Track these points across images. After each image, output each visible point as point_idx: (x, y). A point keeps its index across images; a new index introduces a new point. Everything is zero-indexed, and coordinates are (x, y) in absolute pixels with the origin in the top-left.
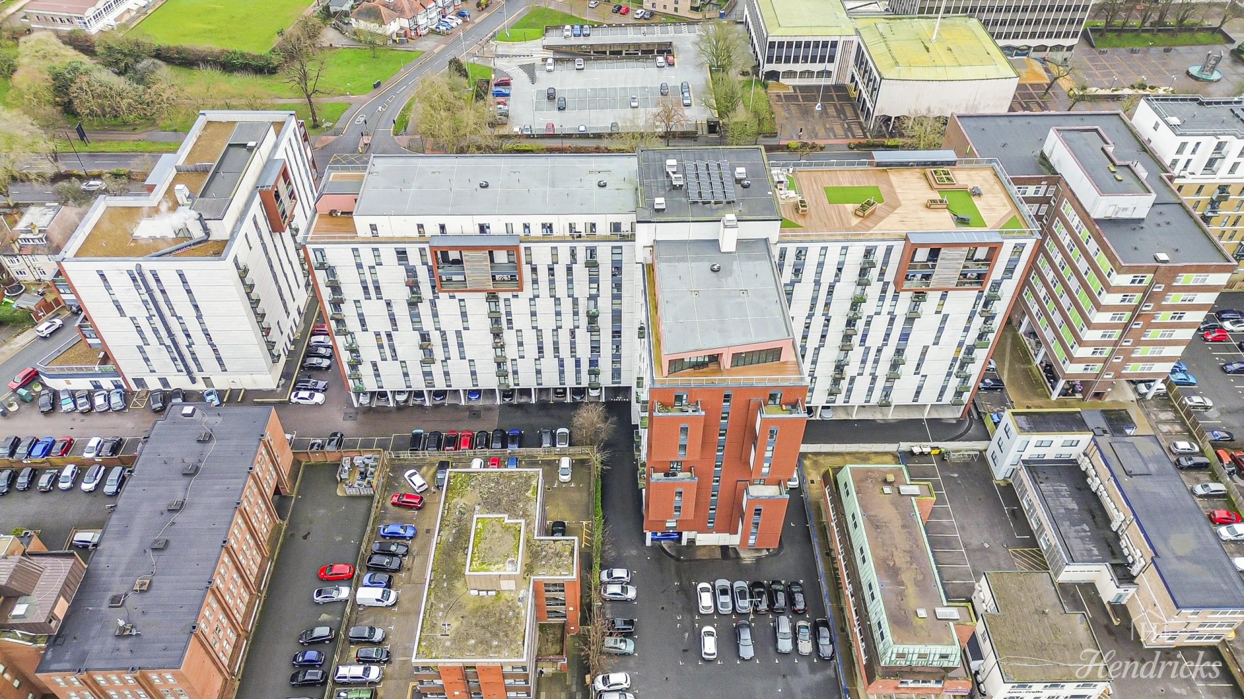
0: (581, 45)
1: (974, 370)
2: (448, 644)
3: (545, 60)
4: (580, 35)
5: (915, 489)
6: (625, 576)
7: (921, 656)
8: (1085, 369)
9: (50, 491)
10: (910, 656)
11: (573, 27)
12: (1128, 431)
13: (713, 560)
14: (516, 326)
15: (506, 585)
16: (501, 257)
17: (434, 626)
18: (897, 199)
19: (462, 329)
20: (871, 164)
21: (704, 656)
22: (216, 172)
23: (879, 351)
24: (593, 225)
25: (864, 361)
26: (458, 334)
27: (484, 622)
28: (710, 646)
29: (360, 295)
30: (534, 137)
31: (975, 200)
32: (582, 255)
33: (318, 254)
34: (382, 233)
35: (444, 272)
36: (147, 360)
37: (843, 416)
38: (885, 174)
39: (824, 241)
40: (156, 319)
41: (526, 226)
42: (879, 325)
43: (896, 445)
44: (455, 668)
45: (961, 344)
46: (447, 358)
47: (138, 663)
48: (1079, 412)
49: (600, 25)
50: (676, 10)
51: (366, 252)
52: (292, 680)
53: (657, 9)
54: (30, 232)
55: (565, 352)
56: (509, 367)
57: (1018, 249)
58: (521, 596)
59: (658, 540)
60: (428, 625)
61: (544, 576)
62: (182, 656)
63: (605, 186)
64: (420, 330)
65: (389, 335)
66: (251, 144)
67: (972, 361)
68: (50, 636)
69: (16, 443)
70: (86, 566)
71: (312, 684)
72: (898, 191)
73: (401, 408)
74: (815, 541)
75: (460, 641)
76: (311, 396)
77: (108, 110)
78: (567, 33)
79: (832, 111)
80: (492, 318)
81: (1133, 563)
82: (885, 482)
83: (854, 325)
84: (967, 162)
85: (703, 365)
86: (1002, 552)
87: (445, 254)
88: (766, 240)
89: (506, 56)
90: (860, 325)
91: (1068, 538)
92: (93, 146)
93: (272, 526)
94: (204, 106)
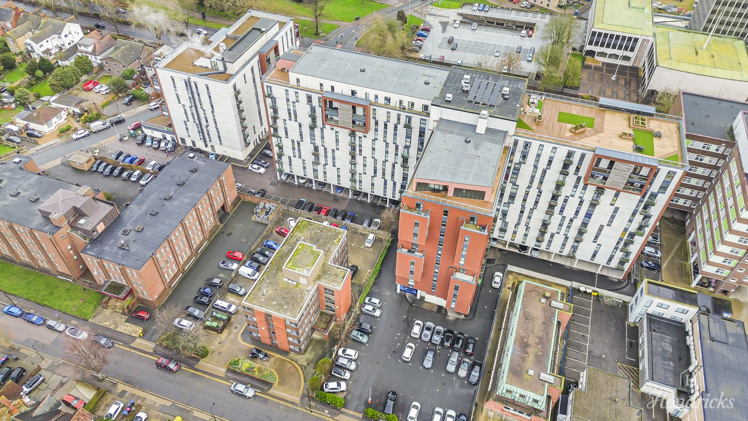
0: (480, 16)
1: (634, 249)
2: (263, 300)
3: (455, 21)
4: (482, 10)
5: (561, 305)
6: (378, 303)
7: (522, 396)
8: (717, 271)
9: (126, 180)
10: (514, 393)
11: (479, 5)
12: (725, 315)
13: (431, 311)
14: (364, 154)
15: (303, 281)
16: (360, 111)
17: (260, 289)
18: (603, 128)
19: (335, 149)
20: (595, 104)
21: (403, 358)
22: (241, 40)
23: (571, 220)
24: (413, 104)
25: (561, 225)
26: (333, 151)
27: (285, 295)
28: (408, 353)
29: (287, 118)
30: (430, 62)
31: (656, 141)
32: (403, 120)
33: (269, 89)
34: (302, 84)
35: (329, 113)
36: (187, 129)
37: (545, 257)
38: (603, 112)
39: (542, 141)
40: (193, 108)
41: (376, 97)
42: (573, 203)
43: (570, 283)
44: (262, 313)
45: (626, 230)
46: (326, 164)
47: (124, 262)
48: (696, 294)
49: (496, 7)
50: (548, 5)
51: (292, 92)
52: (194, 299)
53: (536, 3)
54: (160, 57)
55: (388, 177)
56: (357, 177)
57: (671, 175)
58: (309, 289)
59: (404, 291)
60: (257, 287)
61: (324, 283)
62: (142, 266)
63: (428, 84)
64: (314, 144)
65: (298, 143)
66: (263, 29)
67: (632, 242)
68: (92, 239)
69: (121, 154)
70: (119, 213)
71: (203, 304)
72: (606, 123)
73: (300, 186)
74: (496, 320)
75: (269, 300)
76: (259, 168)
77: (219, 6)
78: (474, 8)
79: (622, 82)
80: (351, 146)
81: (694, 393)
82: (544, 296)
83: (557, 200)
84: (661, 116)
85: (438, 191)
86: (612, 363)
87: (331, 103)
88: (506, 132)
89: (434, 15)
90: (560, 201)
91: (656, 366)
92: (208, 24)
93: (214, 224)
94: (251, 8)
